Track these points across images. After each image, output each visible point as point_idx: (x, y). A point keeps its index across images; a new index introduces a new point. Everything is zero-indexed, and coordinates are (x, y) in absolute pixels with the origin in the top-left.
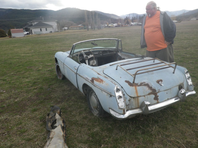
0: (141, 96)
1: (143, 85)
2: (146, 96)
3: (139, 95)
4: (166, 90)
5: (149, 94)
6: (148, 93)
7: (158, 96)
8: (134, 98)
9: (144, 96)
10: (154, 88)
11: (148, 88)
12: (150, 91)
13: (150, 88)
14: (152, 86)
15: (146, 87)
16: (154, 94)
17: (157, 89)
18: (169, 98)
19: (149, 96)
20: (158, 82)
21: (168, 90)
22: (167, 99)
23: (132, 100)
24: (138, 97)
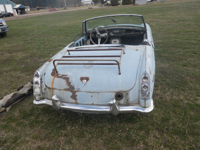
0: (56, 89)
1: (62, 78)
2: (62, 91)
3: (54, 87)
4: (90, 92)
5: (66, 90)
6: (64, 88)
7: (77, 96)
8: (49, 88)
9: (60, 90)
10: (73, 85)
11: (65, 83)
12: (67, 87)
13: (69, 83)
14: (72, 81)
15: (65, 80)
16: (71, 91)
17: (76, 87)
18: (95, 103)
19: (65, 92)
20: (82, 79)
21: (94, 93)
22: (91, 103)
23: (48, 90)
24: (53, 89)
